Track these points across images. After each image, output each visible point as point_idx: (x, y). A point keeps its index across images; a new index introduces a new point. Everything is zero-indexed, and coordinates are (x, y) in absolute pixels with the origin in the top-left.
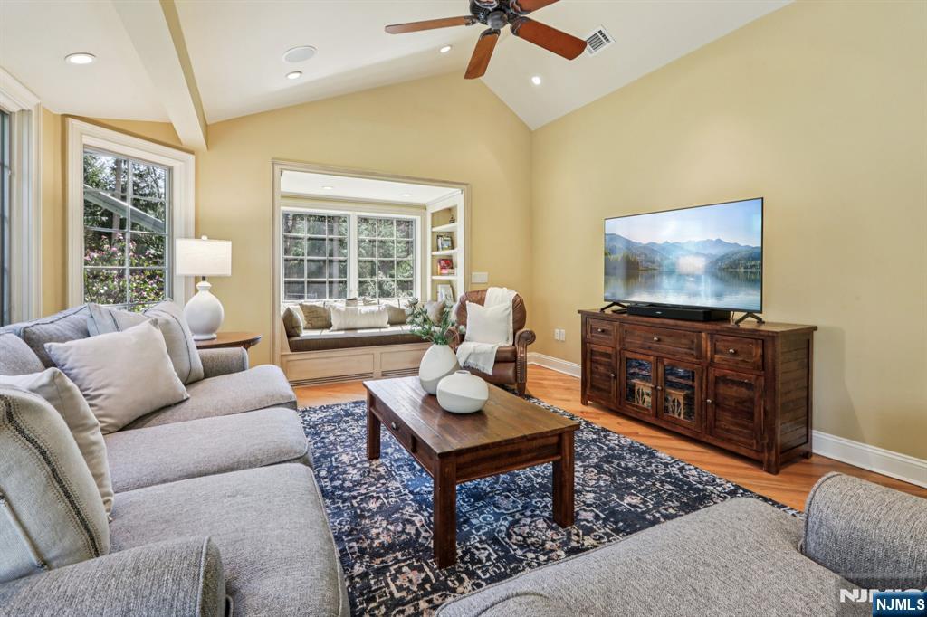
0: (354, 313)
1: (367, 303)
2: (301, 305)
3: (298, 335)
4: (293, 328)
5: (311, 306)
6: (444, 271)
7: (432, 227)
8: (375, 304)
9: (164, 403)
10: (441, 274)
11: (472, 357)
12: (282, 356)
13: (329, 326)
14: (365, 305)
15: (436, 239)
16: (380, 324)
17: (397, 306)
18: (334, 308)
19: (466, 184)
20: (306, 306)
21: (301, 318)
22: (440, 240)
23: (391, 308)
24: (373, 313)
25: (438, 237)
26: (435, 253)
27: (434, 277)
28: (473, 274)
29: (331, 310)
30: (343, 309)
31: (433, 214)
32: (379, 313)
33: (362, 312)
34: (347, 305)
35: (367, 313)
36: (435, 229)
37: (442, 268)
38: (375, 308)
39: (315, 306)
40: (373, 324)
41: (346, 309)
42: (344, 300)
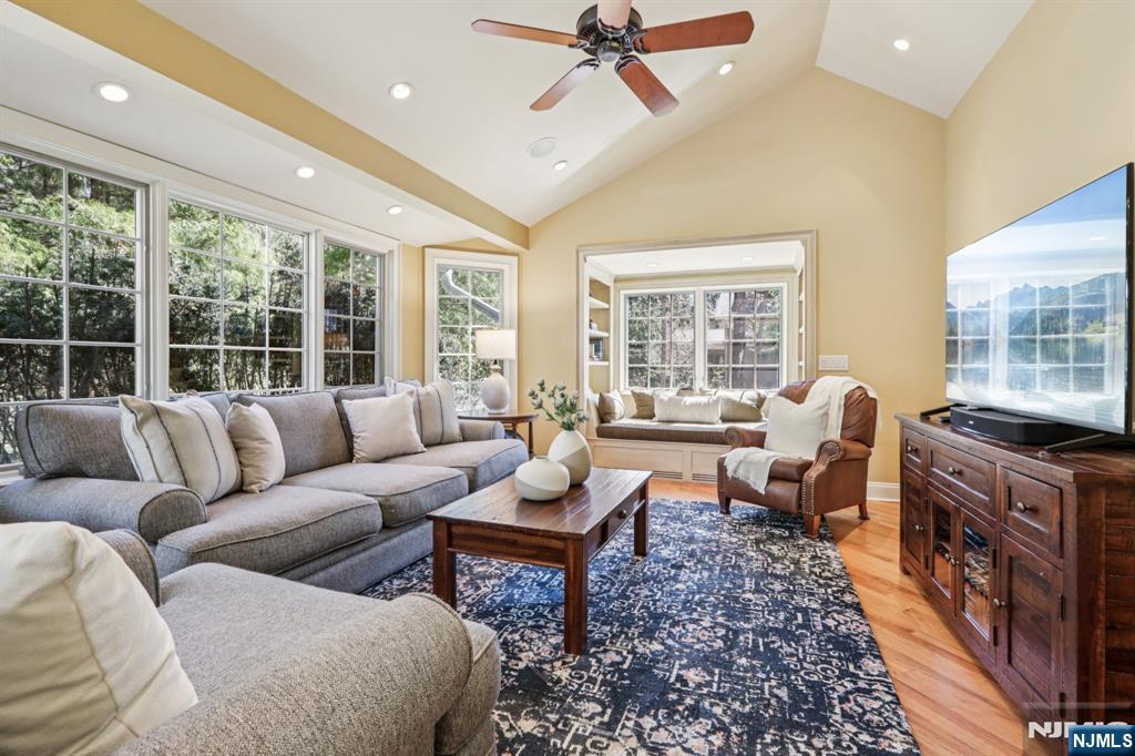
4: (606, 414)
5: (643, 394)
9: (402, 451)
11: (742, 466)
13: (651, 416)
18: (658, 396)
19: (809, 232)
20: (636, 393)
28: (821, 358)
29: (655, 398)
32: (707, 405)
33: (693, 403)
38: (703, 400)
39: (646, 395)
40: (698, 418)
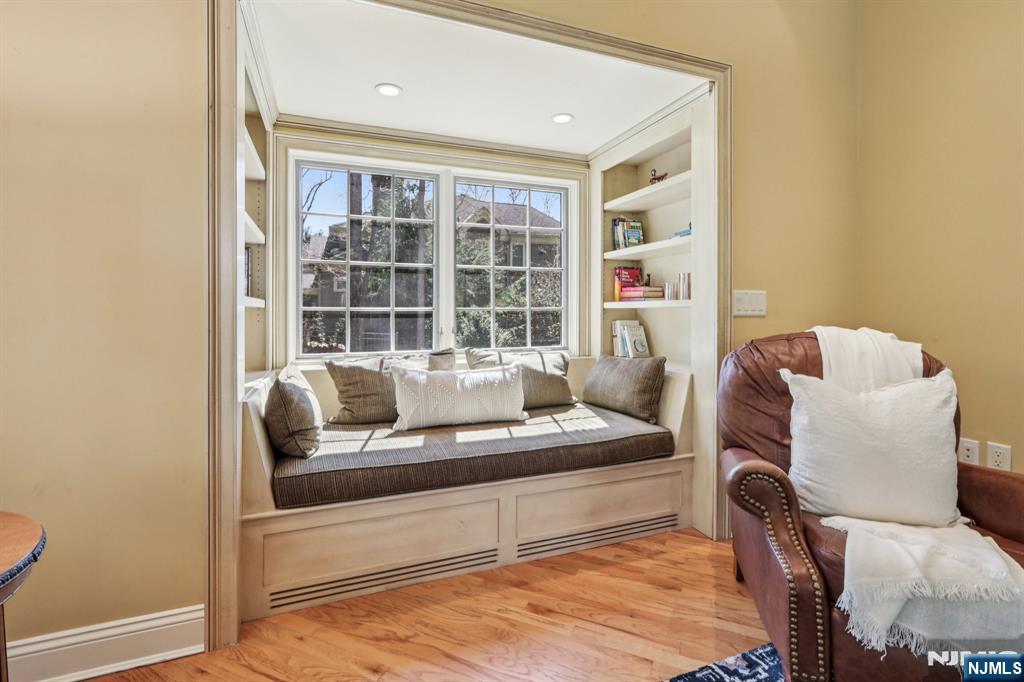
0: (448, 387)
1: (475, 363)
2: (330, 366)
3: (304, 457)
4: (292, 434)
5: (353, 369)
6: (630, 292)
7: (605, 201)
8: (493, 363)
10: (622, 299)
12: (245, 523)
13: (390, 418)
14: (472, 367)
15: (610, 225)
16: (507, 414)
17: (540, 368)
18: (403, 374)
19: (722, 67)
20: (340, 367)
21: (320, 402)
22: (620, 229)
23: (528, 373)
24: (489, 385)
25: (615, 223)
26: (611, 255)
27: (609, 305)
28: (735, 291)
29: (396, 379)
30: (423, 378)
31: (605, 173)
32: (503, 385)
33: (467, 383)
34: (433, 366)
35: (477, 387)
36: (609, 205)
37: (624, 286)
38: (494, 374)
39: (360, 370)
40: (491, 413)
41: (430, 379)
42: (426, 352)
